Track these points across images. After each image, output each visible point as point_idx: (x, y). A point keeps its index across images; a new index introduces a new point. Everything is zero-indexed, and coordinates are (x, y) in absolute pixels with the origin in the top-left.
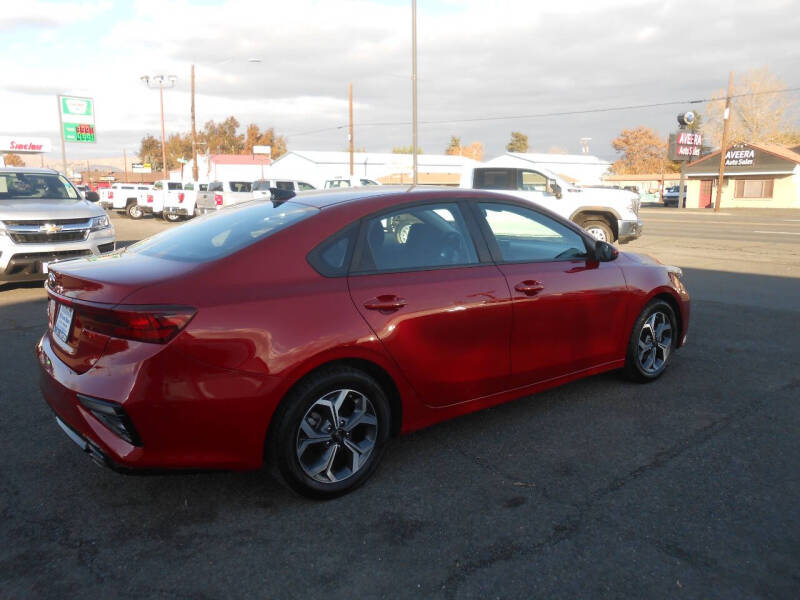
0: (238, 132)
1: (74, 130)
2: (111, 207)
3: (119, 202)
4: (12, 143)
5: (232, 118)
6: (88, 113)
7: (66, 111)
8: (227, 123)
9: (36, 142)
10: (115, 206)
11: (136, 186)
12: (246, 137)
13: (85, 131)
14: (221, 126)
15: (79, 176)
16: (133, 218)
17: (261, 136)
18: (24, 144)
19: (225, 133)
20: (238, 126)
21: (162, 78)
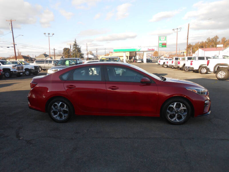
0: (218, 40)
1: (161, 44)
2: (160, 65)
3: (161, 63)
4: (148, 49)
5: (217, 36)
6: (165, 40)
7: (160, 40)
8: (214, 38)
9: (153, 48)
10: (160, 64)
11: (169, 59)
12: (221, 42)
13: (164, 45)
14: (212, 39)
15: (169, 56)
16: (165, 67)
17: (227, 41)
18: (150, 49)
19: (214, 41)
20: (218, 39)
21: (178, 29)
